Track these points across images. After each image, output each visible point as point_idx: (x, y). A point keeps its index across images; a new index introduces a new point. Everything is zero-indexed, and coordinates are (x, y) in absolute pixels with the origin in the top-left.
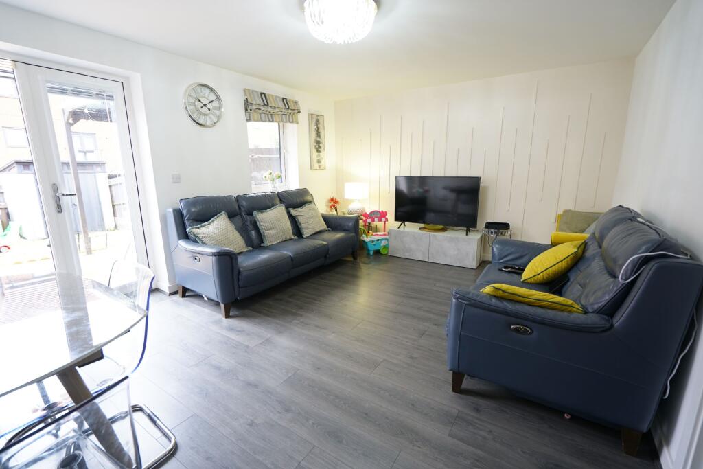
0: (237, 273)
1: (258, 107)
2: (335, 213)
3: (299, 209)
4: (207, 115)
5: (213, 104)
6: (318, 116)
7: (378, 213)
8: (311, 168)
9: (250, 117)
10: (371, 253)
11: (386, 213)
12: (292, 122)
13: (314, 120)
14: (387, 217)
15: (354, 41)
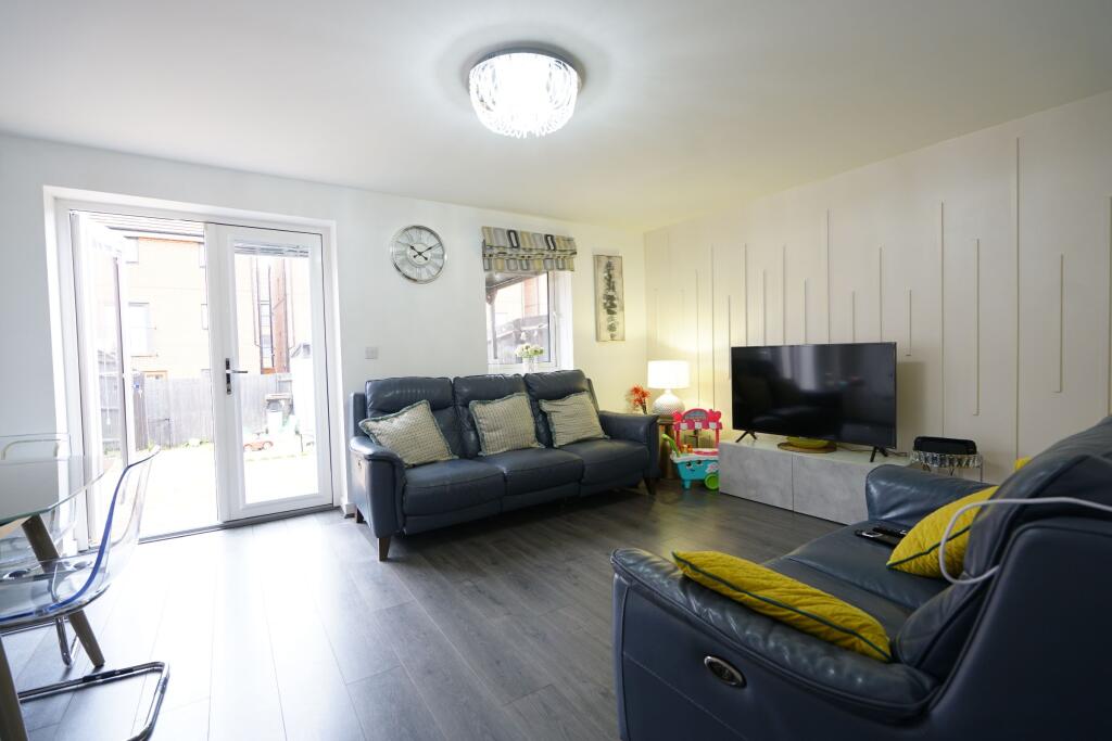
0: (401, 490)
1: (501, 250)
2: (641, 412)
3: (559, 402)
4: (423, 266)
5: (433, 251)
6: (609, 257)
7: (703, 414)
8: (598, 338)
9: (490, 265)
10: (687, 485)
11: (718, 415)
12: (563, 269)
13: (604, 265)
14: (720, 420)
15: (549, 132)
